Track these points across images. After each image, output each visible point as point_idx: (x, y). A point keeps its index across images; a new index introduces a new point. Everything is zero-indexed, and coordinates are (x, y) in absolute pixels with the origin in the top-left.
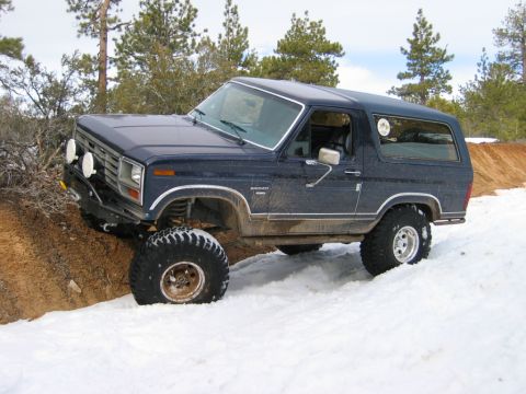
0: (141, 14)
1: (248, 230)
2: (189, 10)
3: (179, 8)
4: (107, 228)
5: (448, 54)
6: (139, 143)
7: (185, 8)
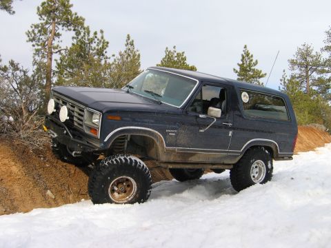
0: (73, 44)
1: (163, 158)
2: (103, 43)
3: (97, 41)
4: (75, 154)
5: (263, 73)
6: (97, 100)
7: (100, 41)
